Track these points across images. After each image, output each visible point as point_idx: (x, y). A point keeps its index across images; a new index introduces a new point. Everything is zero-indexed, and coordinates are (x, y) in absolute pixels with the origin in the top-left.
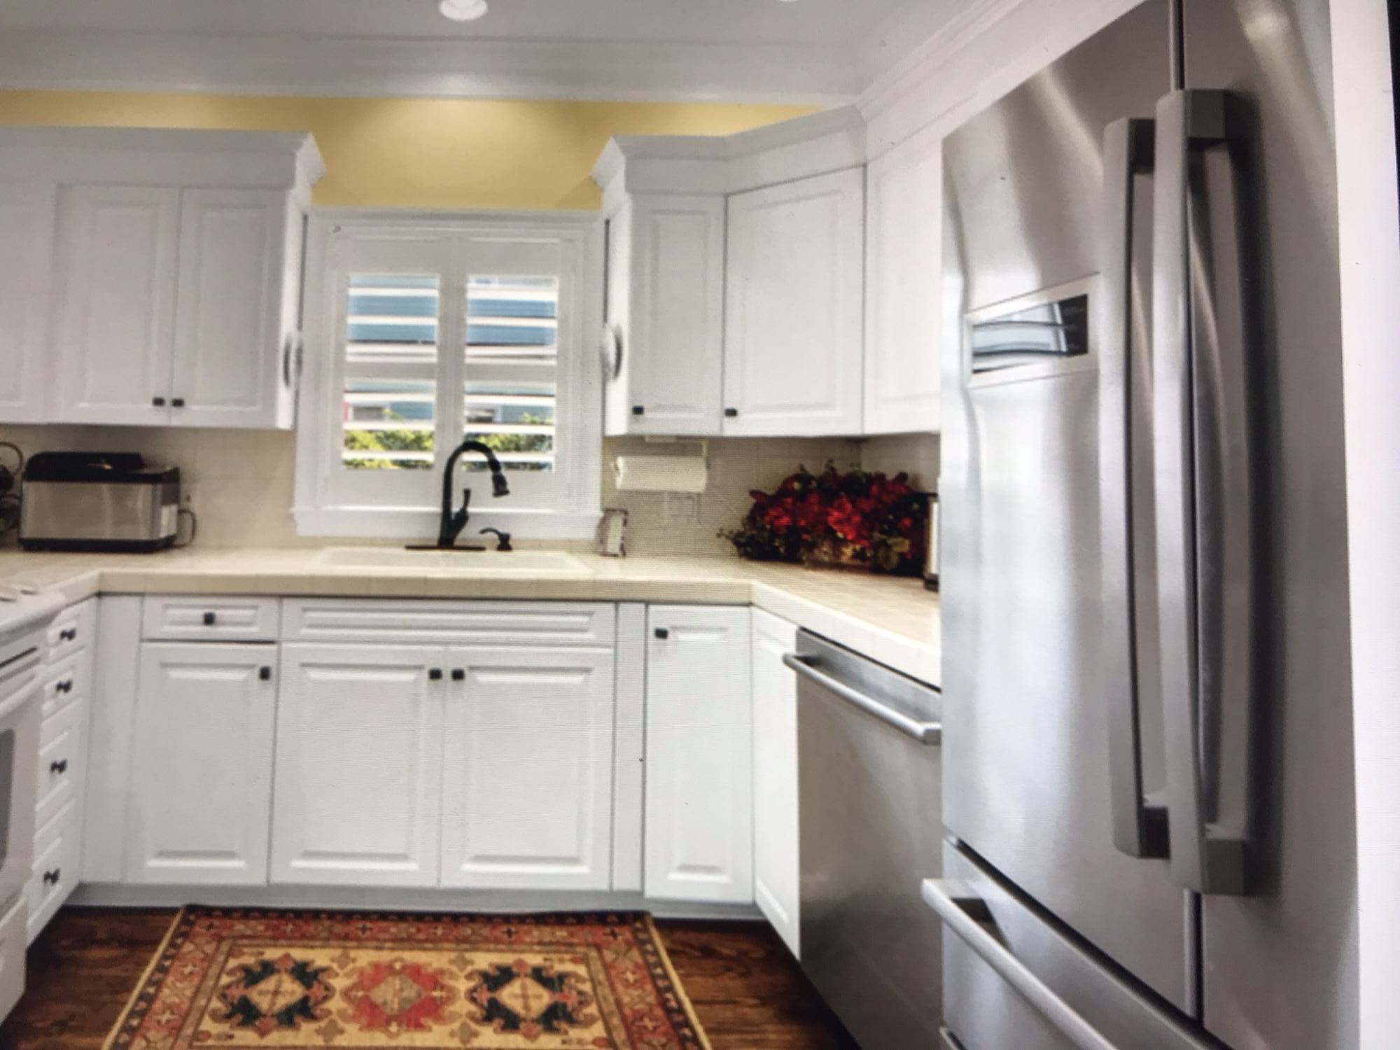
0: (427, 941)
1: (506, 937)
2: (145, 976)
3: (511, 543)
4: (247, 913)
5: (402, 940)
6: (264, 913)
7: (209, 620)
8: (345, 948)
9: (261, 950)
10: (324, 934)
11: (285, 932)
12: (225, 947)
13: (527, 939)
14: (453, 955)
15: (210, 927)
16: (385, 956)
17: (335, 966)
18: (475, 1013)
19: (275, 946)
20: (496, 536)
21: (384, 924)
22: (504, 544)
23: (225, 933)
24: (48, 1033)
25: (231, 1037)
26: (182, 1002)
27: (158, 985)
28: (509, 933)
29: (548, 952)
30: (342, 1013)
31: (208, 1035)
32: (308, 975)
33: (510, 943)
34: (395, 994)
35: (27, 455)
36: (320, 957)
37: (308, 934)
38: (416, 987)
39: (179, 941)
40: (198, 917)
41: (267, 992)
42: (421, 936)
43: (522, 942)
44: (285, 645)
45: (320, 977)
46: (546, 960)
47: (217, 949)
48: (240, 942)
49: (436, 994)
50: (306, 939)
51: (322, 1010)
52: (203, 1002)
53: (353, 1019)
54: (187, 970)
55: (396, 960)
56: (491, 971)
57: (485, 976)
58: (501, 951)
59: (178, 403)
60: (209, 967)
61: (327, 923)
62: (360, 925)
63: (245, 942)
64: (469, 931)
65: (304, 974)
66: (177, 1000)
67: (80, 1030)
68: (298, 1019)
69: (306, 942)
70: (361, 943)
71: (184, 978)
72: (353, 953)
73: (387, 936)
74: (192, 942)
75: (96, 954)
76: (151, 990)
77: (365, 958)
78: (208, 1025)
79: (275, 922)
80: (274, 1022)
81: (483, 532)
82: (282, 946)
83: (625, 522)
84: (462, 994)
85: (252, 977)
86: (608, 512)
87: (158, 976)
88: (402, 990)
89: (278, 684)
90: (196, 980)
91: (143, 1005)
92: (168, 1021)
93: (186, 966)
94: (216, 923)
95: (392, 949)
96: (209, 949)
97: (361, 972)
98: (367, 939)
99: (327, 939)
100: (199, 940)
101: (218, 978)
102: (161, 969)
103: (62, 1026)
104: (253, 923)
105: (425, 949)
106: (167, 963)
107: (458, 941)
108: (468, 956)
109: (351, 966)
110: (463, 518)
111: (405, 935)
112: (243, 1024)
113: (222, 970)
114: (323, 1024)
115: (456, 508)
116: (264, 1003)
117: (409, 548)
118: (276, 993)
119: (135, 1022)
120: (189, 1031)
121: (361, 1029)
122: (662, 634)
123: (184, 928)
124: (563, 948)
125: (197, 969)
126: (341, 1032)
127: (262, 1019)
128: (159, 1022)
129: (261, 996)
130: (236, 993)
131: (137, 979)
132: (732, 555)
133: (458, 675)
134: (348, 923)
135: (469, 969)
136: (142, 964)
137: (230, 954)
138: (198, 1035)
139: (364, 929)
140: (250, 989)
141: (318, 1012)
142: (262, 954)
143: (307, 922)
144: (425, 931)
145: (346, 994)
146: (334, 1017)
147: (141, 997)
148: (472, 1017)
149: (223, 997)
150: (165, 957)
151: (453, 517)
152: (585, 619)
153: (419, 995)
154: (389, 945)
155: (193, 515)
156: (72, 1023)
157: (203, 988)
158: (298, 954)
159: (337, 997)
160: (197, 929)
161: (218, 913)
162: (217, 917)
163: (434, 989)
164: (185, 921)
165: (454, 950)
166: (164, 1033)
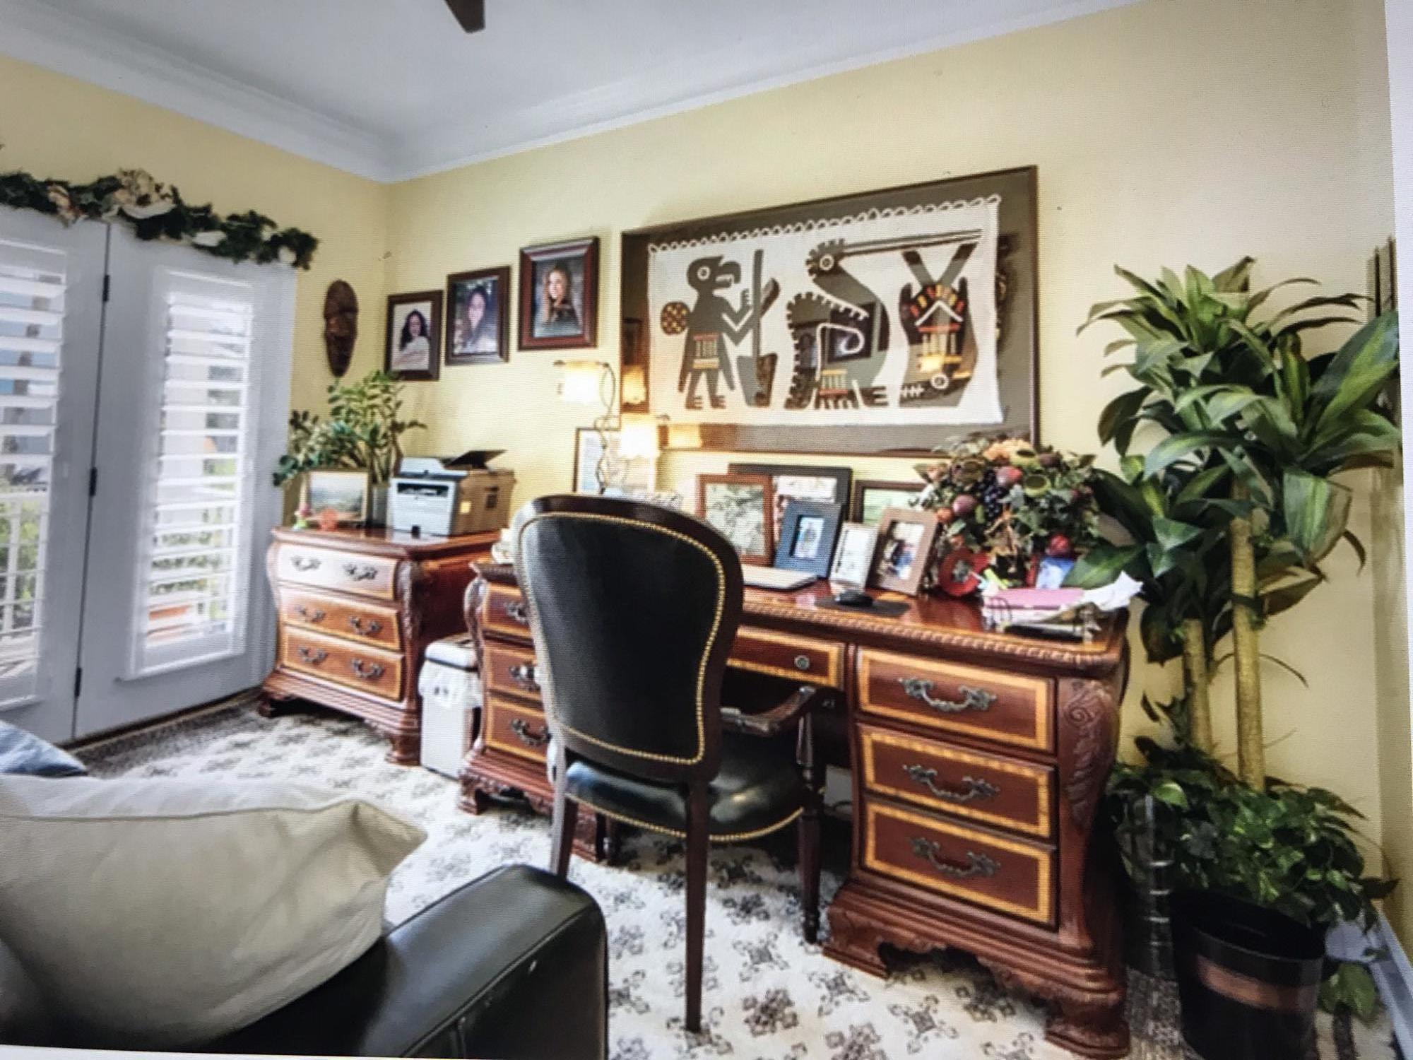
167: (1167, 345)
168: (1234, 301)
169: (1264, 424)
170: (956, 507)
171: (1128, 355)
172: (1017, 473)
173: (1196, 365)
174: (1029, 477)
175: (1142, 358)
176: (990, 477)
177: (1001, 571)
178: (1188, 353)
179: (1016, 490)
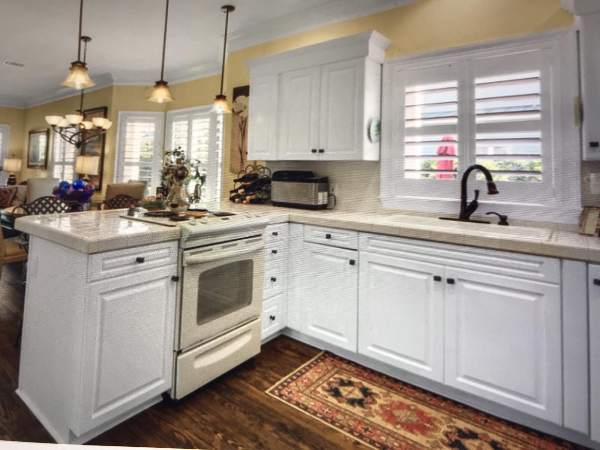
0: (434, 405)
1: (483, 422)
2: (303, 366)
3: (507, 221)
4: (349, 362)
5: (420, 400)
6: (357, 365)
7: (328, 237)
8: (389, 391)
9: (350, 376)
10: (382, 383)
11: (363, 375)
12: (336, 370)
13: (497, 428)
14: (445, 416)
15: (332, 361)
16: (408, 402)
17: (381, 395)
18: (445, 440)
19: (357, 378)
20: (498, 217)
21: (413, 391)
22: (504, 221)
23: (338, 365)
24: (266, 368)
25: (327, 397)
26: (313, 379)
27: (307, 371)
28: (486, 421)
29: (507, 439)
30: (376, 411)
31: (319, 393)
32: (368, 393)
33: (484, 426)
34: (405, 416)
35: (273, 172)
36: (375, 389)
37: (374, 380)
38: (417, 418)
39: (319, 361)
40: (329, 356)
41: (347, 391)
42: (432, 402)
43: (492, 428)
44: (361, 252)
45: (372, 395)
46: (503, 441)
47: (332, 369)
48: (343, 371)
49: (428, 425)
50: (371, 381)
51: (368, 406)
52: (321, 382)
53: (381, 415)
54: (319, 370)
55: (413, 405)
56: (464, 430)
57: (460, 431)
58: (475, 426)
59: (322, 151)
60: (327, 373)
61: (384, 380)
62: (401, 386)
63: (345, 371)
64: (460, 411)
65: (365, 391)
66: (311, 378)
67: (276, 372)
68: (356, 404)
69: (370, 381)
70: (397, 392)
71: (316, 372)
72: (392, 394)
73: (412, 395)
74: (324, 363)
75: (288, 352)
76: (304, 371)
77: (397, 398)
78: (319, 389)
79: (361, 370)
80: (346, 401)
81: (488, 213)
82: (360, 379)
84: (442, 431)
85: (342, 383)
86: (586, 208)
87: (308, 368)
88: (409, 416)
89: (358, 267)
90: (321, 375)
91: (299, 374)
92: (306, 382)
93: (318, 369)
94: (335, 361)
95: (413, 401)
96: (330, 368)
97: (393, 402)
98: (401, 393)
99: (382, 385)
100: (327, 364)
101: (330, 378)
102: (309, 366)
103: (271, 368)
104: (350, 367)
105: (430, 408)
106: (312, 365)
107: (451, 412)
108: (454, 420)
109: (389, 398)
110: (475, 205)
111: (422, 399)
112: (332, 396)
113: (332, 376)
114: (366, 410)
115: (470, 199)
116: (344, 393)
117: (441, 218)
118: (350, 392)
119: (295, 377)
120: (312, 388)
121: (382, 420)
122: (598, 282)
123: (322, 357)
124: (520, 442)
125: (322, 372)
126: (373, 416)
127: (341, 398)
128: (302, 381)
129: (344, 391)
130: (335, 385)
131: (300, 366)
133: (451, 281)
134: (395, 384)
135: (452, 424)
136: (304, 362)
137: (337, 373)
138: (314, 391)
139: (401, 389)
140: (341, 387)
141: (366, 406)
142: (350, 378)
143: (375, 376)
144: (434, 401)
145: (381, 406)
146: (372, 410)
147: (299, 371)
148: (443, 441)
149: (329, 384)
150: (312, 363)
151: (468, 205)
152: (537, 265)
153: (418, 421)
154: (412, 399)
155: (335, 197)
156: (274, 369)
157: (322, 379)
158: (366, 384)
159: (377, 405)
160: (327, 359)
161: (338, 358)
162: (337, 359)
163: (428, 423)
164: (323, 355)
165: (447, 414)
166: (303, 385)
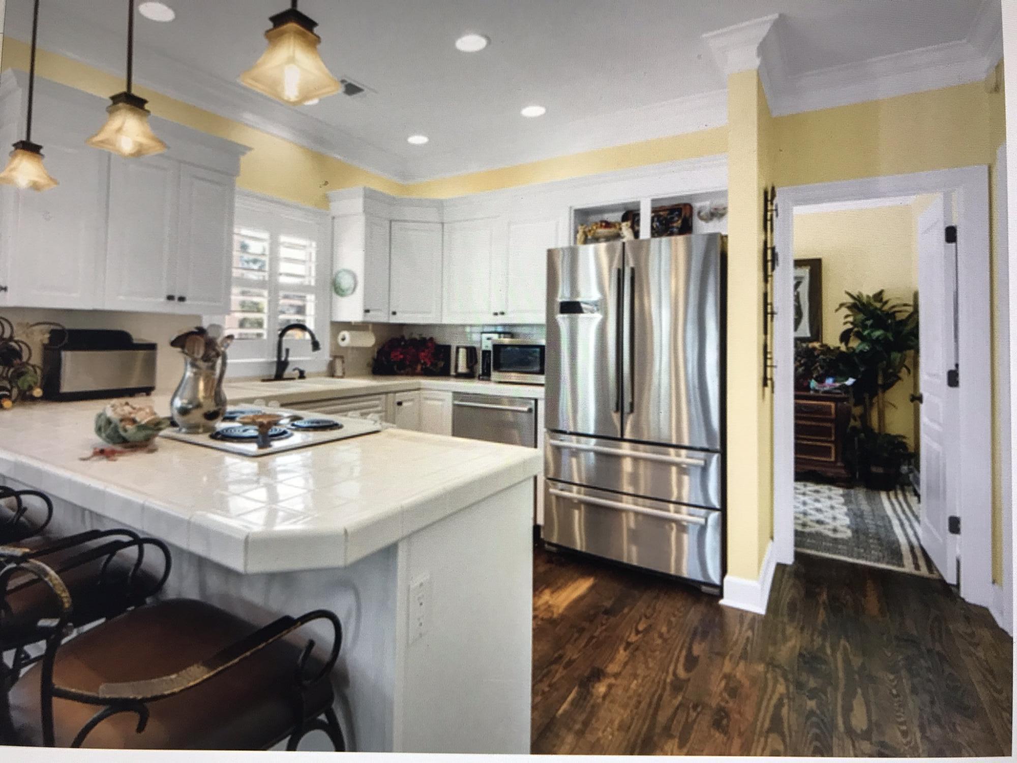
3: (305, 375)
20: (299, 372)
22: (302, 375)
59: (182, 299)
81: (294, 370)
83: (343, 362)
86: (335, 357)
110: (286, 363)
115: (283, 359)
117: (264, 380)
122: (400, 404)
132: (369, 374)
151: (282, 363)
167: (861, 316)
168: (878, 305)
169: (886, 338)
170: (802, 362)
171: (851, 319)
172: (820, 352)
173: (869, 323)
174: (823, 353)
175: (855, 320)
176: (813, 353)
177: (816, 379)
178: (867, 319)
179: (821, 357)
